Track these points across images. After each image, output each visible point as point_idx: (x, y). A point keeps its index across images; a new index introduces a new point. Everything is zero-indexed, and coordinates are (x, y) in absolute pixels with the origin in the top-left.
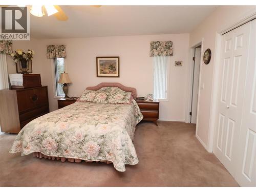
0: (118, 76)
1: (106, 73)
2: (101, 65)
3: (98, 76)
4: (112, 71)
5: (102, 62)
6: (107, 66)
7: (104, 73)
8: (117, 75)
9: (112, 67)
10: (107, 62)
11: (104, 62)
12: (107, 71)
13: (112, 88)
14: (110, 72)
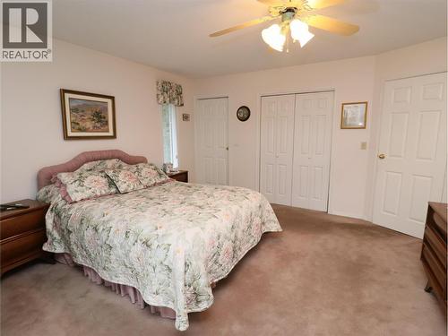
0: (114, 137)
1: (85, 130)
2: (73, 110)
3: (67, 138)
4: (99, 125)
5: (74, 104)
6: (89, 114)
7: (80, 130)
8: (111, 133)
9: (100, 117)
10: (87, 105)
11: (81, 103)
12: (89, 124)
13: (107, 161)
14: (95, 129)
